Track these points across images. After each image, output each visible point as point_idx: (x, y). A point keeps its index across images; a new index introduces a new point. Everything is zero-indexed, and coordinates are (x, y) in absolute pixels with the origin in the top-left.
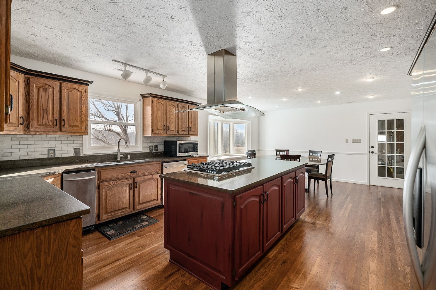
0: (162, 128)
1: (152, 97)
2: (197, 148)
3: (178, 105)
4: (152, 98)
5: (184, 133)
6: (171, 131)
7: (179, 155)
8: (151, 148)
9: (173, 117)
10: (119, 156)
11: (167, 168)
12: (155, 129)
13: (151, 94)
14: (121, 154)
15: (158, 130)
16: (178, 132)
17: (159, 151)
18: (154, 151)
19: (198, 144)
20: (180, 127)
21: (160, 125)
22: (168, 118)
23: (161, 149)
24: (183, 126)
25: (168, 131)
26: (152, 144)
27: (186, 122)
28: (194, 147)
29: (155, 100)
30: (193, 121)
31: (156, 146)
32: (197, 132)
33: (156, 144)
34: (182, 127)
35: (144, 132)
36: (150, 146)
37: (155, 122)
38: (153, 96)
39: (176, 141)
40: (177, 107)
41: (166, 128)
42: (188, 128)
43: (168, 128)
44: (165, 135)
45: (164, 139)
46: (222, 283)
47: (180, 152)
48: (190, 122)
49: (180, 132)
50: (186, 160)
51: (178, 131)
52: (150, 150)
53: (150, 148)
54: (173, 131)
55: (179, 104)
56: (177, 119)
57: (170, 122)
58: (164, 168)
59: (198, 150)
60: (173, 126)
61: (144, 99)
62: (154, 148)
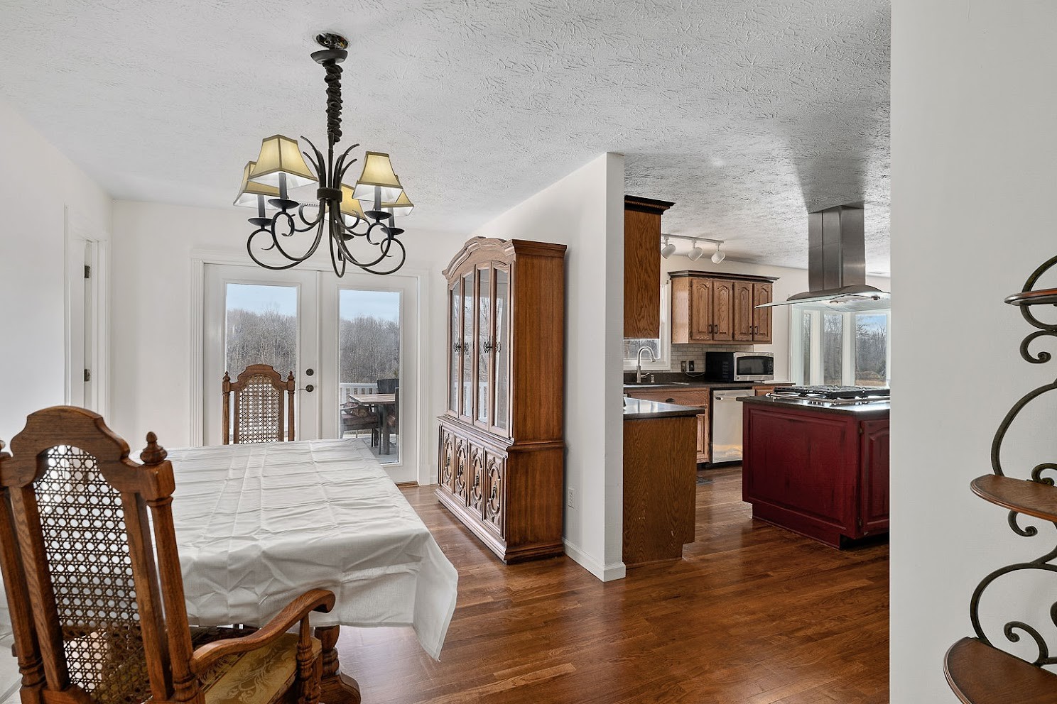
0: (706, 330)
1: (690, 275)
2: (772, 367)
3: (733, 285)
4: (691, 278)
5: (745, 338)
6: (722, 336)
7: (737, 378)
8: (684, 365)
9: (724, 308)
10: (639, 376)
11: (720, 399)
12: (695, 331)
13: (689, 271)
14: (641, 374)
15: (700, 332)
16: (733, 337)
17: (696, 371)
18: (688, 371)
19: (773, 358)
20: (736, 328)
21: (703, 323)
22: (716, 310)
23: (700, 367)
24: (743, 326)
25: (715, 335)
26: (684, 358)
27: (748, 317)
28: (766, 365)
29: (695, 280)
30: (761, 314)
31: (692, 363)
32: (769, 335)
33: (691, 358)
34: (740, 325)
35: (674, 337)
36: (682, 362)
37: (695, 319)
38: (693, 274)
39: (732, 353)
40: (731, 289)
41: (713, 329)
42: (753, 327)
43: (715, 328)
44: (711, 342)
45: (705, 350)
46: (842, 536)
47: (738, 374)
48: (755, 316)
49: (738, 337)
50: (750, 388)
51: (733, 334)
52: (682, 368)
53: (682, 366)
54: (725, 335)
55: (736, 284)
56: (731, 311)
57: (719, 319)
58: (715, 401)
59: (772, 371)
60: (724, 327)
61: (674, 279)
62: (688, 366)
